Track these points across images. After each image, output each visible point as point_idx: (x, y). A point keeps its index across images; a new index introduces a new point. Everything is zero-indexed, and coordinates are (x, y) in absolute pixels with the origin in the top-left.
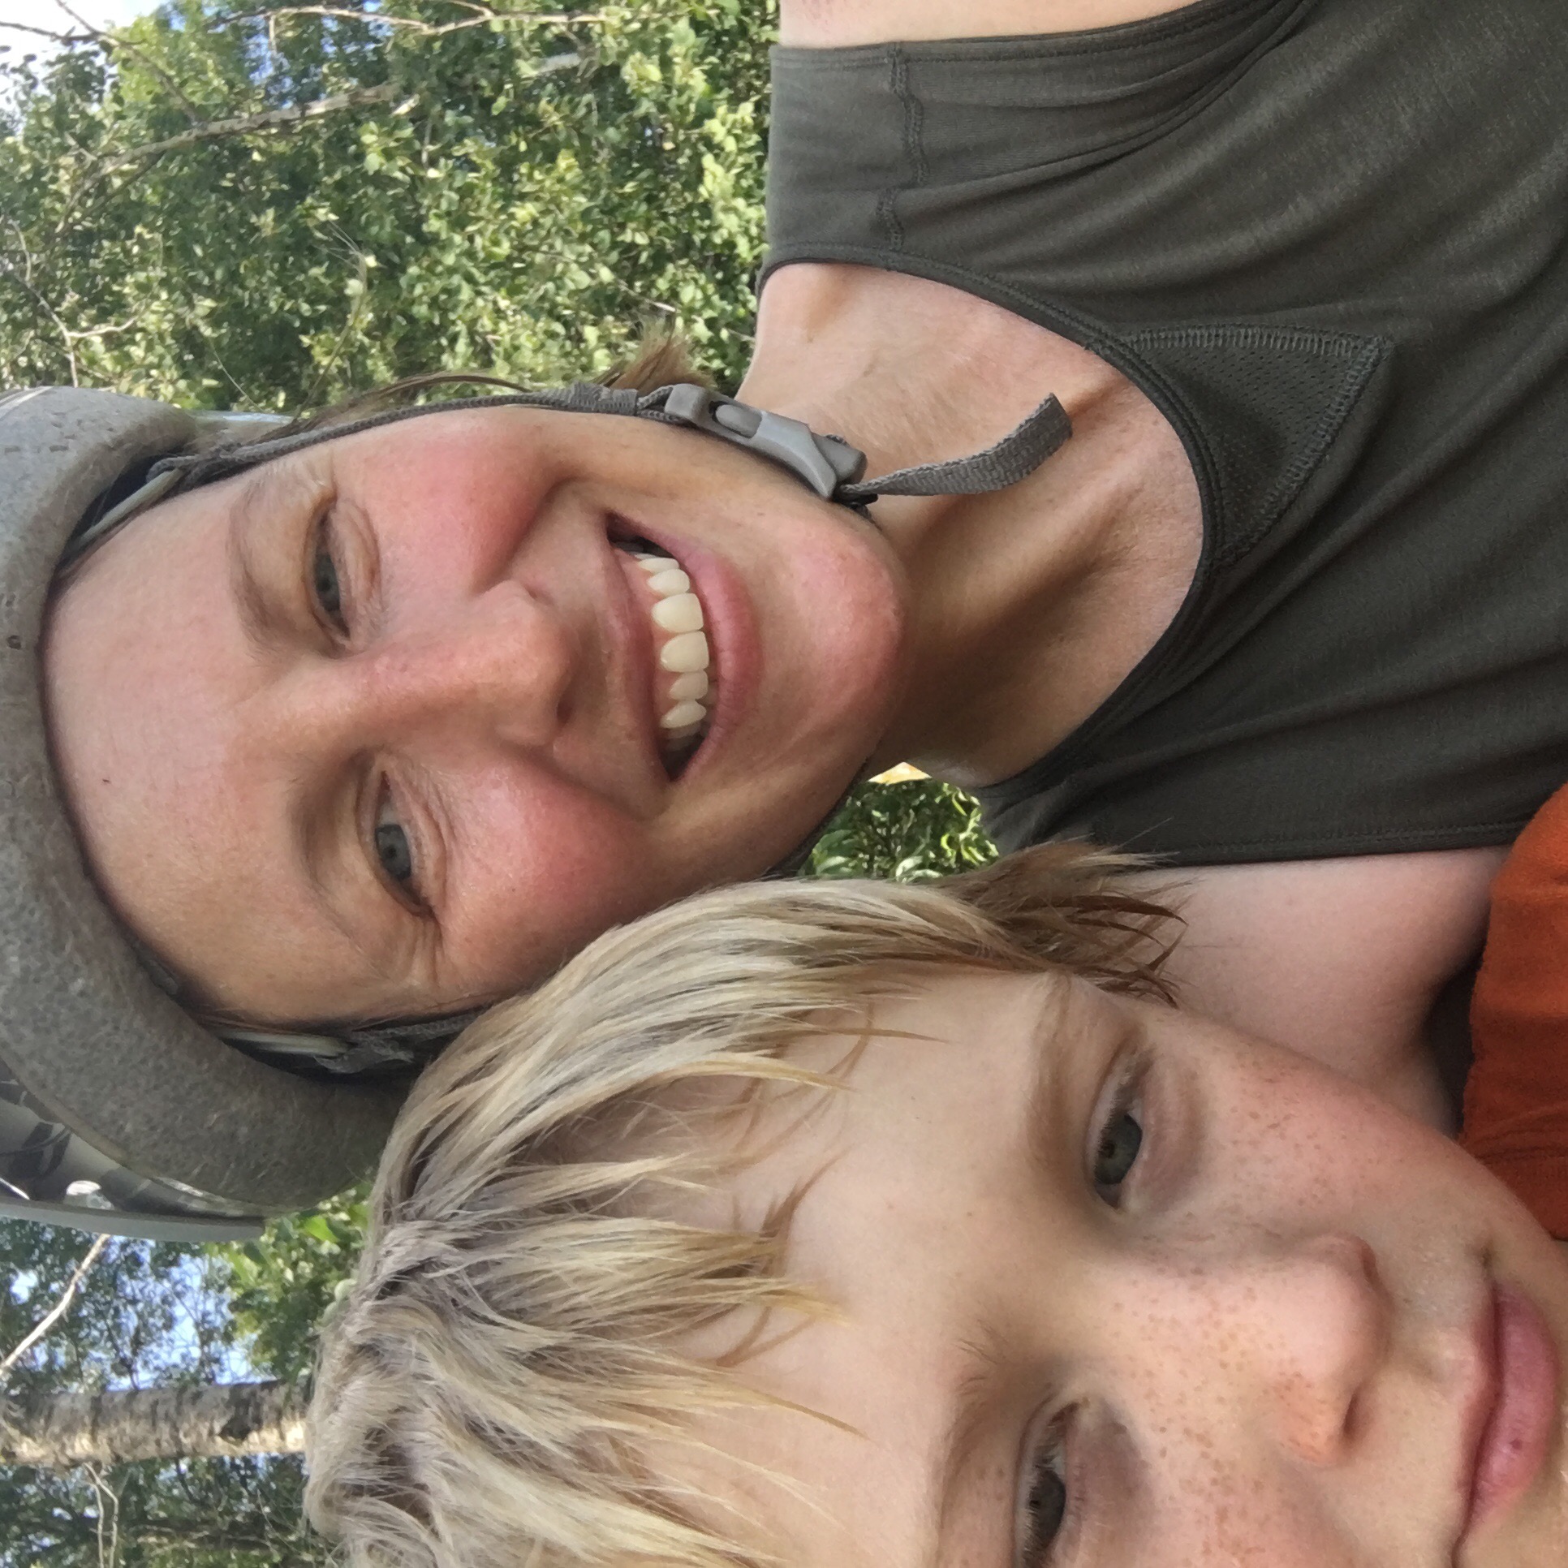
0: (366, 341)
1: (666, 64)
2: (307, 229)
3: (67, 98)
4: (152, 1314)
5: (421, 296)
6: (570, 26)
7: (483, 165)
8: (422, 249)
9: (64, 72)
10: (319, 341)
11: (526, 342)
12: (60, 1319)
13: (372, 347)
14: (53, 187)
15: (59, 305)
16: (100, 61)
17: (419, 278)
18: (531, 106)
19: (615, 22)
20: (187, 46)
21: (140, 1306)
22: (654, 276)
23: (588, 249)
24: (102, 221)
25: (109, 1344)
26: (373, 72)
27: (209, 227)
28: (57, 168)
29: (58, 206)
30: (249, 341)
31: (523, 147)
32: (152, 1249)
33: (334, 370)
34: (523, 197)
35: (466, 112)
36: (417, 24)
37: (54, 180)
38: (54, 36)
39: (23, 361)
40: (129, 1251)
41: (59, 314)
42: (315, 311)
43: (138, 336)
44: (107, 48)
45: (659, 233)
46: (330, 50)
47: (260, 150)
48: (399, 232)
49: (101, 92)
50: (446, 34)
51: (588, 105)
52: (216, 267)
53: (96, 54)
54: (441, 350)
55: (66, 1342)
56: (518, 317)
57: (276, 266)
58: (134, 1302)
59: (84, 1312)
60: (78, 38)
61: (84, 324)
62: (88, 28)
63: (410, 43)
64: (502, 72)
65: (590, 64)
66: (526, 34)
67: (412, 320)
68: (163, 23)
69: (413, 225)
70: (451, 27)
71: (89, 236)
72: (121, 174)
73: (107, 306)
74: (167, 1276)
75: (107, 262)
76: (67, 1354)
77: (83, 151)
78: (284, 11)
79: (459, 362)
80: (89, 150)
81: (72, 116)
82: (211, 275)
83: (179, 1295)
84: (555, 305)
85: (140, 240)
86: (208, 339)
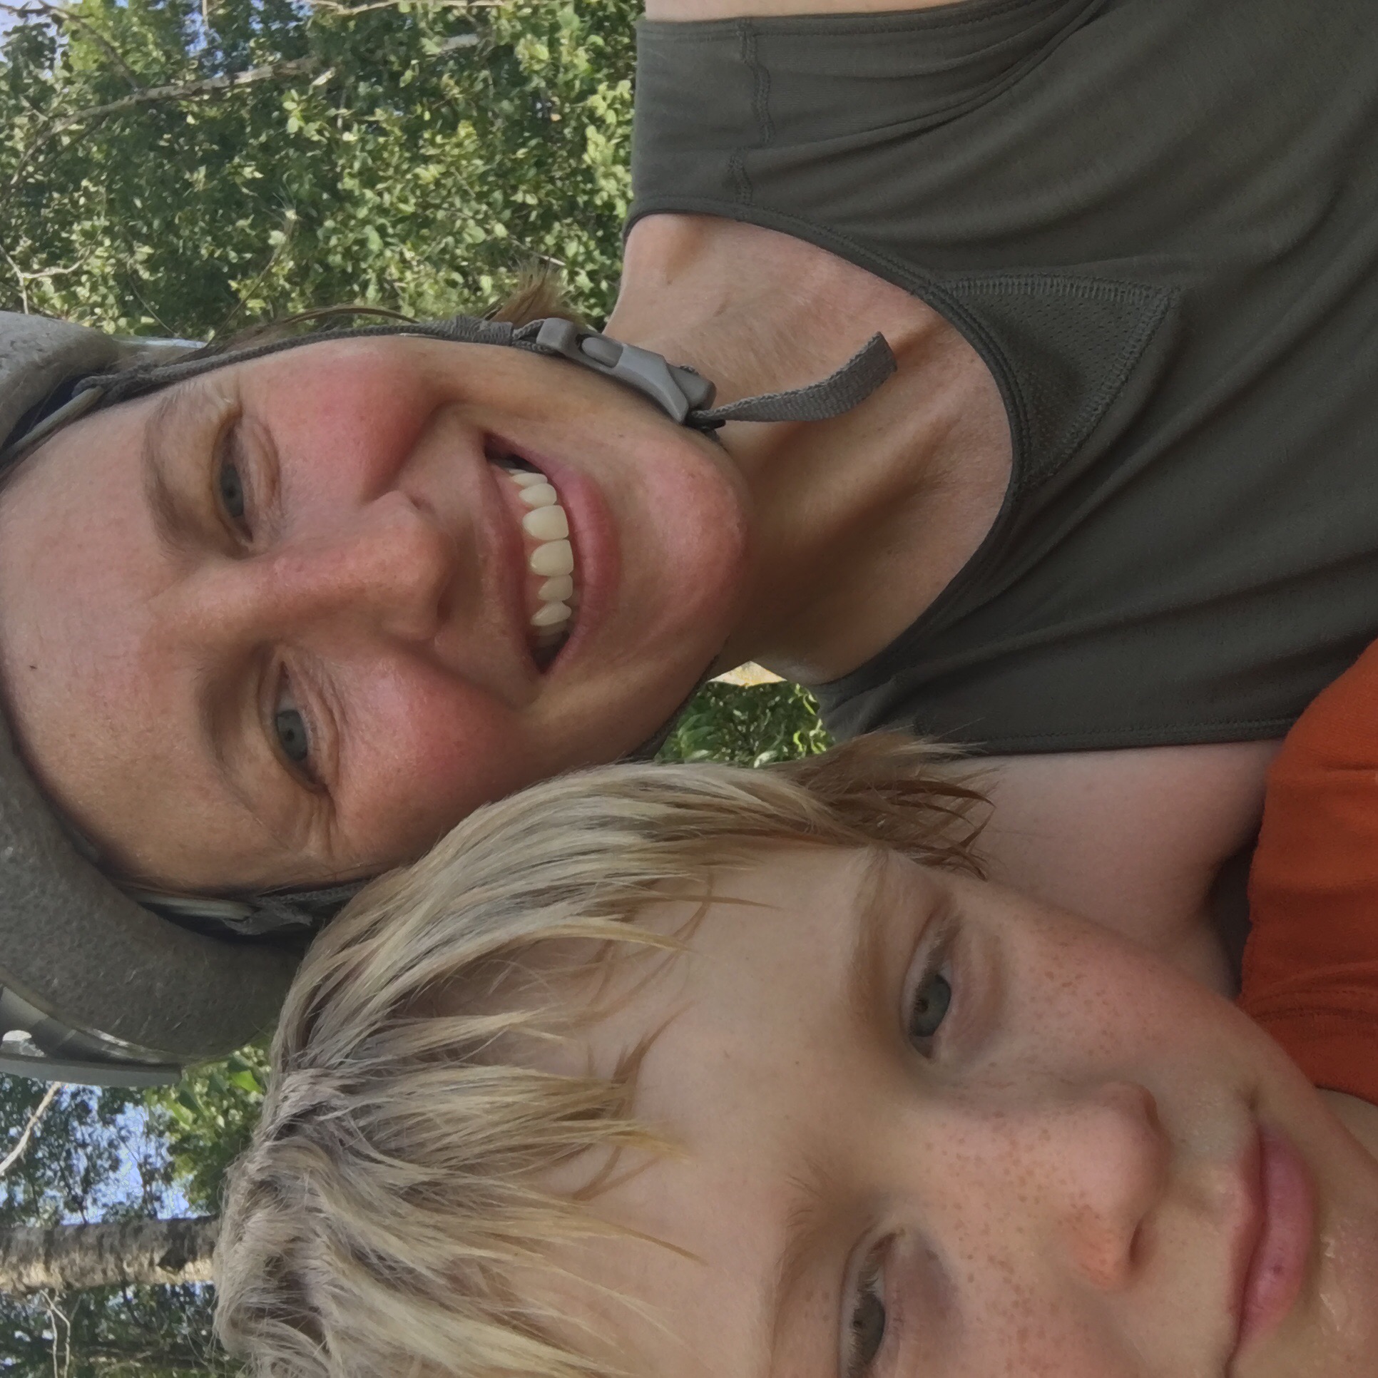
0: (287, 286)
1: (553, 45)
2: (235, 184)
3: (22, 65)
4: (100, 1156)
5: (335, 247)
6: (469, 10)
7: (393, 132)
8: (338, 205)
9: (20, 41)
10: (245, 286)
11: (429, 289)
12: (18, 1160)
13: (293, 291)
14: (9, 144)
15: (14, 249)
16: (52, 31)
17: (334, 231)
18: (435, 80)
19: (510, 7)
20: (130, 21)
21: (89, 1149)
22: (542, 233)
23: (484, 207)
24: (53, 175)
25: (62, 1184)
26: (294, 46)
27: (148, 182)
28: (12, 127)
29: (13, 161)
30: (184, 284)
31: (427, 116)
32: (99, 1098)
33: (259, 312)
34: (426, 160)
35: (379, 82)
37: (10, 138)
38: (11, 9)
40: (79, 1099)
41: (13, 257)
42: (241, 258)
43: (84, 278)
44: (58, 20)
45: (547, 195)
46: (257, 27)
47: (195, 116)
48: (317, 190)
49: (52, 60)
50: (359, 13)
51: (485, 80)
52: (154, 216)
53: (47, 26)
54: (353, 294)
55: (23, 1181)
56: (422, 267)
57: (207, 217)
58: (84, 1145)
59: (40, 1154)
60: (32, 12)
61: (36, 267)
63: (328, 22)
64: (409, 49)
65: (487, 44)
66: (431, 16)
67: (327, 268)
69: (329, 182)
70: (364, 8)
71: (41, 188)
72: (70, 133)
73: (58, 251)
74: (113, 1122)
75: (56, 212)
76: (25, 1192)
77: (35, 111)
80: (41, 111)
81: (26, 81)
82: (150, 225)
83: (124, 1139)
84: (454, 257)
85: (86, 193)
86: (146, 281)
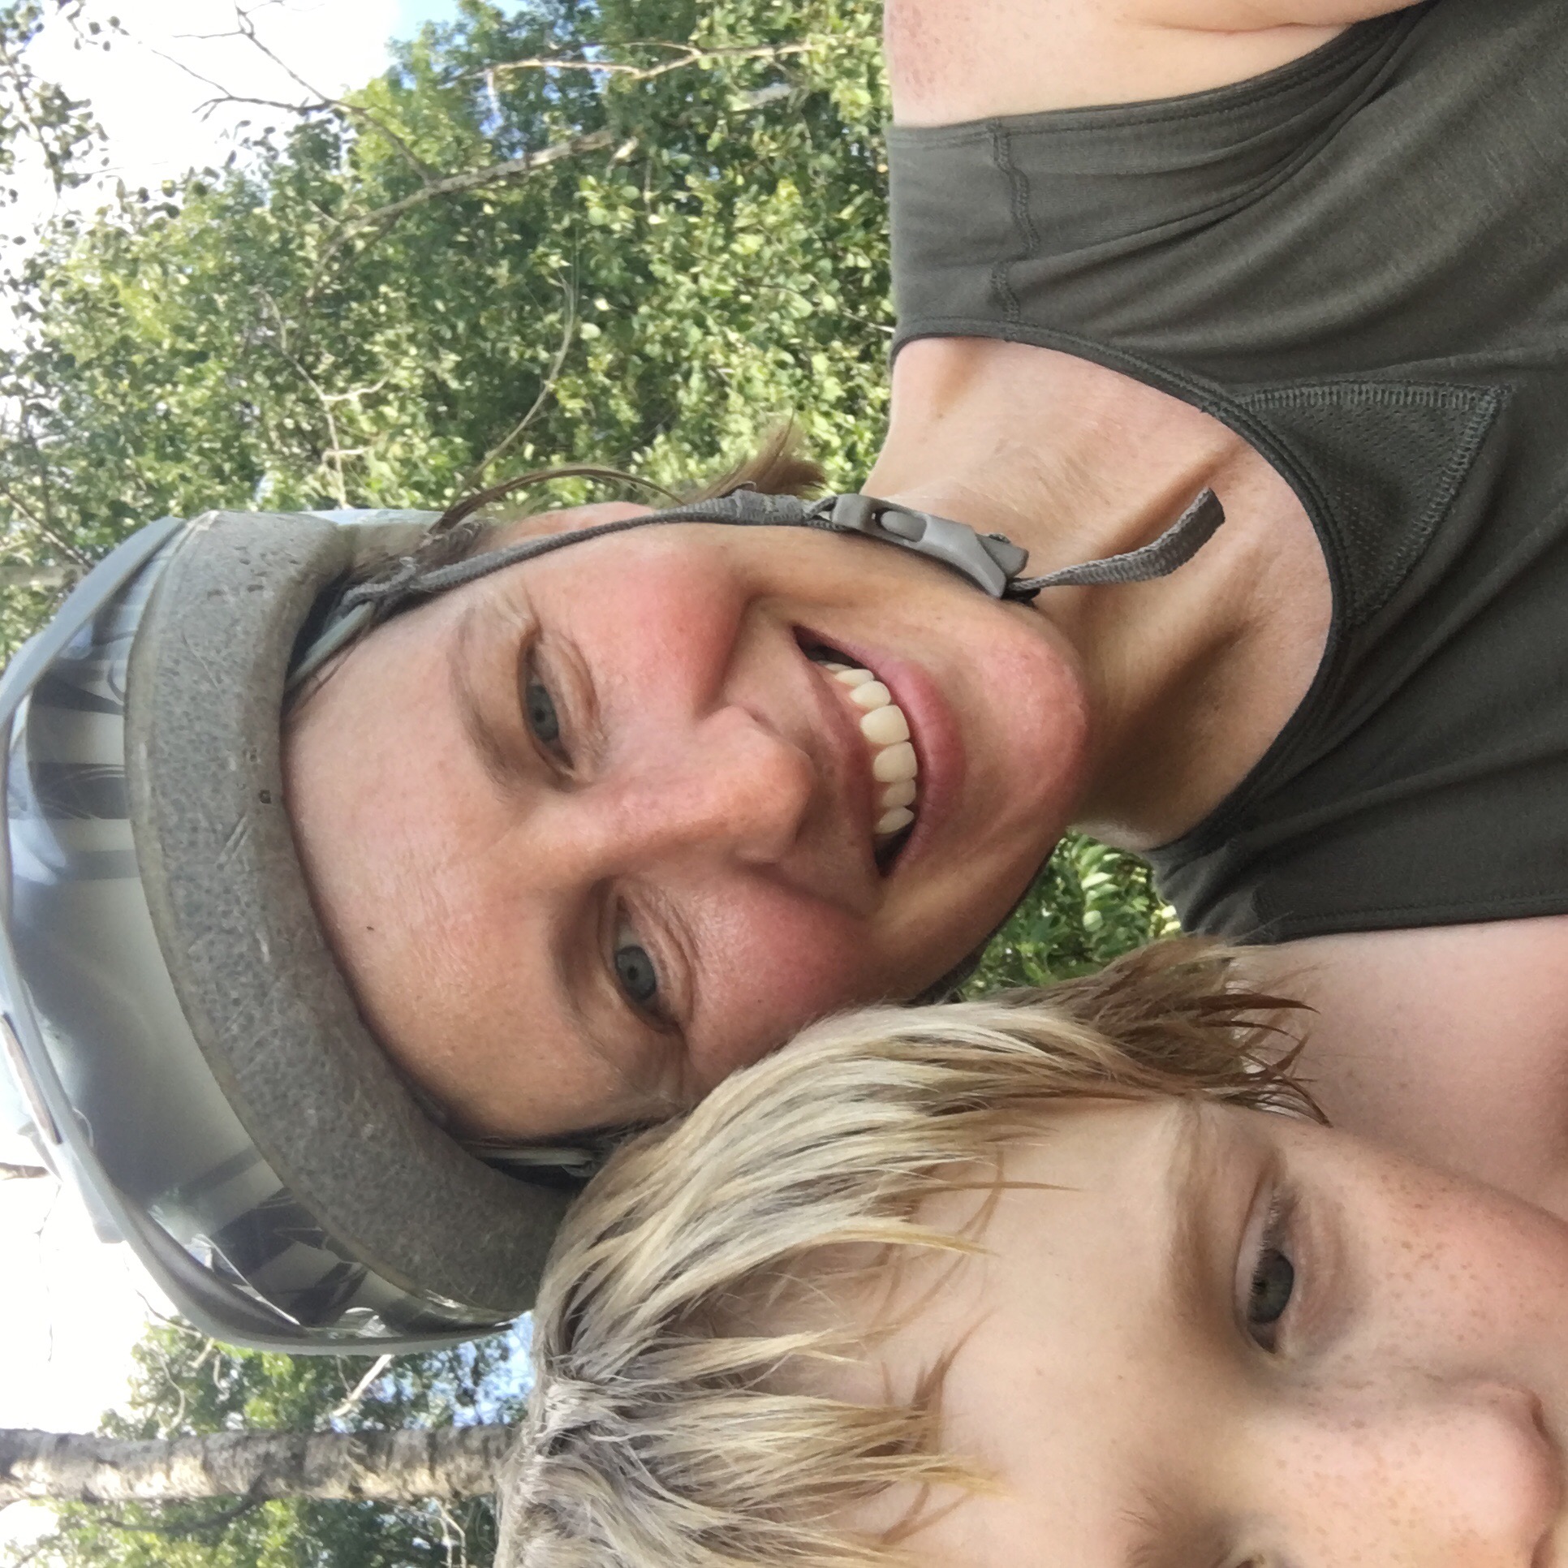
0: (607, 382)
1: (873, 87)
2: (541, 277)
3: (307, 166)
4: (488, 1345)
5: (652, 336)
6: (777, 58)
8: (651, 289)
9: (303, 142)
10: (563, 386)
11: (758, 374)
13: (613, 387)
14: (300, 253)
15: (315, 368)
16: (334, 128)
17: (652, 317)
18: (744, 139)
19: (822, 50)
20: (419, 104)
22: (879, 298)
23: (811, 278)
24: (350, 282)
25: (451, 1375)
26: (594, 118)
27: (449, 282)
28: (302, 235)
29: (307, 271)
30: (497, 389)
31: (740, 181)
33: (579, 413)
34: (743, 232)
35: (685, 150)
36: (628, 69)
37: (302, 247)
38: (290, 107)
39: (289, 423)
41: (316, 378)
42: (553, 358)
43: (392, 395)
44: (340, 115)
45: (880, 255)
46: (555, 97)
47: (493, 204)
48: (628, 275)
49: (337, 158)
50: (659, 76)
51: (802, 136)
52: (457, 320)
53: (329, 121)
54: (676, 386)
55: (410, 1374)
56: (748, 349)
57: (514, 315)
60: (312, 108)
61: (341, 384)
62: (320, 97)
63: (626, 88)
64: (715, 109)
65: (800, 93)
66: (735, 70)
67: (646, 358)
68: (395, 83)
69: (639, 266)
71: (339, 299)
72: (362, 236)
73: (360, 366)
75: (357, 322)
76: (413, 1385)
77: (325, 216)
78: (501, 67)
79: (694, 398)
80: (331, 214)
81: (313, 184)
82: (453, 328)
84: (781, 335)
85: (387, 301)
86: (457, 391)
